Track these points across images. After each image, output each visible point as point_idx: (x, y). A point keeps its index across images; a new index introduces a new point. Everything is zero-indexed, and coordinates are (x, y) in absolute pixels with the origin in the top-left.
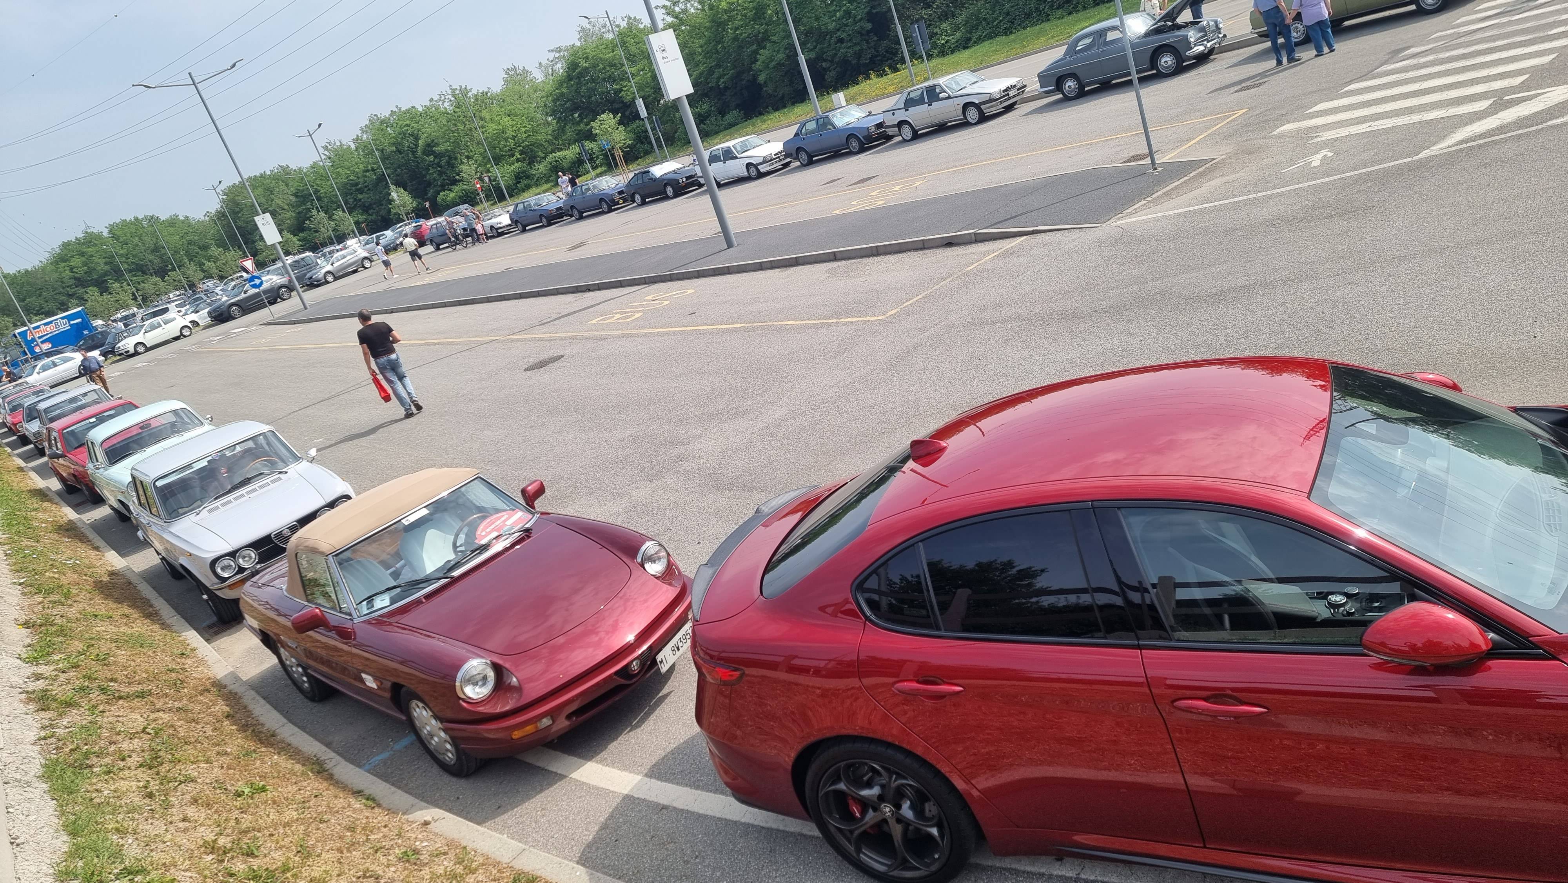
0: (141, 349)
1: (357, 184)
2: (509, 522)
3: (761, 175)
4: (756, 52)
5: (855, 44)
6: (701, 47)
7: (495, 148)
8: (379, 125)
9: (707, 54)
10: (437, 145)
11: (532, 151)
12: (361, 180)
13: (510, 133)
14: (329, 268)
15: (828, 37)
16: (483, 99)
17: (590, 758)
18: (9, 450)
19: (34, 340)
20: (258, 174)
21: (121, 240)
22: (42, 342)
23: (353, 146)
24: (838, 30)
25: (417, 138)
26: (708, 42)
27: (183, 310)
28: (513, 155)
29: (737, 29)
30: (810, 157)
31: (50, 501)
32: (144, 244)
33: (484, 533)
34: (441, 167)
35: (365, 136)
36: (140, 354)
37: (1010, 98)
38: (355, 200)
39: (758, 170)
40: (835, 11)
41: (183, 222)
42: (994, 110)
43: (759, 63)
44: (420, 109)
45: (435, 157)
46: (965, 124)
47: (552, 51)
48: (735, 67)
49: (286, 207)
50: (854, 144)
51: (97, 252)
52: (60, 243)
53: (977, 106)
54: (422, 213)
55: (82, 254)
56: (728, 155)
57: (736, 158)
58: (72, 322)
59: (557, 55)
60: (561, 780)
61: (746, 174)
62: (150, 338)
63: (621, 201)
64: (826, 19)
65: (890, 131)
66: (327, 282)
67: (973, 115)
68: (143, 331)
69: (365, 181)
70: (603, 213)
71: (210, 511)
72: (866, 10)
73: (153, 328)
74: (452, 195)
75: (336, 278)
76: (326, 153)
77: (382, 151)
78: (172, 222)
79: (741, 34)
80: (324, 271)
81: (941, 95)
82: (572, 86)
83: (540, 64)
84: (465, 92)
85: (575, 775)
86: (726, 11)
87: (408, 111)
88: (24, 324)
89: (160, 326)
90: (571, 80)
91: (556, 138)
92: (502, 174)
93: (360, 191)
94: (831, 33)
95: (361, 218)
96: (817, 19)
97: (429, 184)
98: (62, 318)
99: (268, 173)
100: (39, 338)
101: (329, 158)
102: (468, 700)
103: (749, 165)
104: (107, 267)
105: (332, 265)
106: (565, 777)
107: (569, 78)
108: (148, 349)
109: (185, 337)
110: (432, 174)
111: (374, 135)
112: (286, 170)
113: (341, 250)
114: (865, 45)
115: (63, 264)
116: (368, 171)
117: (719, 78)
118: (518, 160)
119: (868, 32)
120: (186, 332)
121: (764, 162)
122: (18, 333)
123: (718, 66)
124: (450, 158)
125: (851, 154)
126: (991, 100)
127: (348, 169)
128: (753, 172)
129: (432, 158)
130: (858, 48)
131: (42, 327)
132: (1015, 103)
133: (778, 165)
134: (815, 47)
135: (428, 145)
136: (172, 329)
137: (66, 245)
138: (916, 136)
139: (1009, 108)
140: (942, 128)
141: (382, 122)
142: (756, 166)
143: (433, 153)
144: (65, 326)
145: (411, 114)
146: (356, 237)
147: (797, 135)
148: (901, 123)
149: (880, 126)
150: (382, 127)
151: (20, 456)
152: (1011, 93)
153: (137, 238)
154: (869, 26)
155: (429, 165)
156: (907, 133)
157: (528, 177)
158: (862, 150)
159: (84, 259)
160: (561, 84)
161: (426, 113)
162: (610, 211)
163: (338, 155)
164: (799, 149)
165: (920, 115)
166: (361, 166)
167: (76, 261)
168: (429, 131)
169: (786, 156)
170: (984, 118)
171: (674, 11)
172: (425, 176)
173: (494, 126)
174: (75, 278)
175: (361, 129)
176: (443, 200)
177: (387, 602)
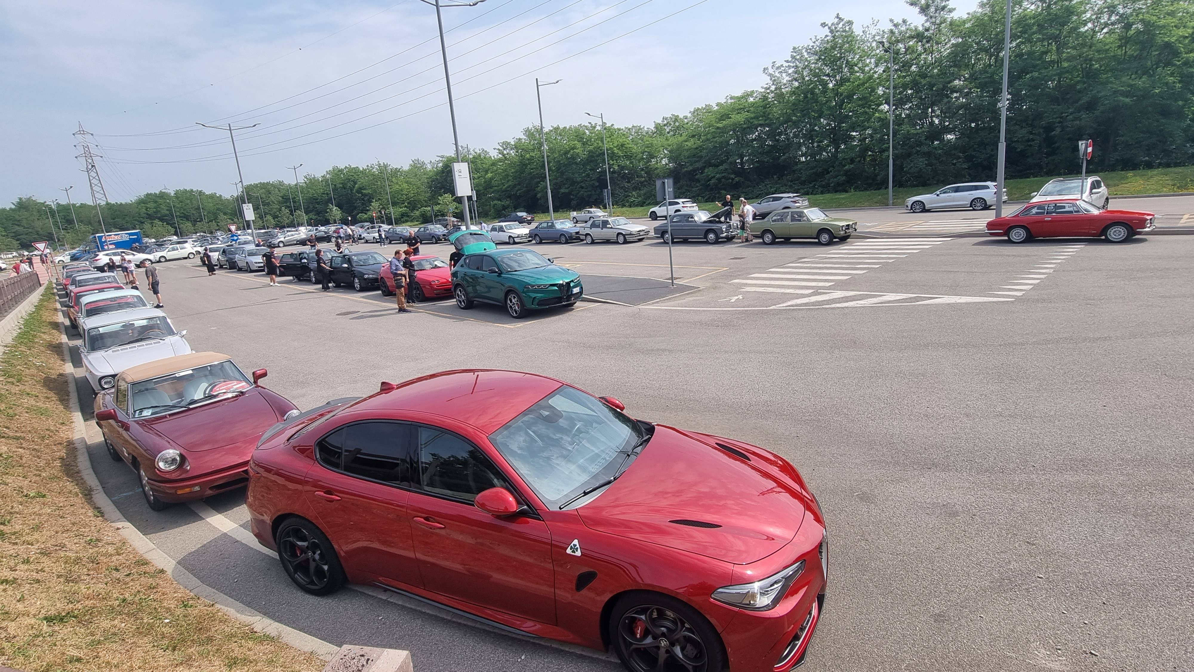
0: (163, 260)
1: (317, 199)
2: (235, 387)
3: (515, 243)
4: (539, 182)
5: (589, 191)
6: (512, 173)
7: (395, 198)
8: (336, 172)
9: (515, 178)
10: (365, 189)
11: (415, 203)
12: (320, 198)
13: (405, 192)
14: (282, 239)
15: (576, 184)
16: (396, 172)
17: (220, 513)
18: (57, 298)
19: (105, 242)
20: (265, 182)
21: (180, 199)
22: (110, 244)
23: (320, 179)
24: (582, 182)
25: (355, 183)
26: (516, 172)
27: (196, 244)
28: (404, 204)
29: (532, 169)
30: (541, 240)
31: (59, 330)
32: (192, 204)
33: (218, 389)
34: (364, 201)
35: (328, 176)
36: (161, 262)
37: (640, 236)
38: (314, 207)
39: (514, 240)
40: (583, 173)
41: (218, 197)
42: (631, 240)
43: (539, 188)
44: (361, 169)
45: (362, 195)
46: (617, 243)
47: (439, 156)
48: (526, 187)
49: (276, 202)
50: (563, 239)
51: (164, 203)
52: (146, 193)
53: (624, 235)
54: (345, 222)
55: (156, 202)
56: (501, 229)
57: (505, 231)
58: (131, 237)
59: (441, 159)
60: (201, 520)
61: (508, 241)
62: (170, 255)
63: (443, 240)
64: (577, 175)
65: (582, 237)
66: (279, 247)
67: (621, 239)
68: (167, 250)
69: (321, 199)
70: (432, 243)
71: (113, 352)
72: (597, 176)
73: (173, 250)
74: (366, 216)
75: (285, 246)
76: (306, 179)
77: (335, 185)
78: (212, 196)
79: (533, 172)
80: (279, 240)
81: (608, 226)
82: (443, 176)
83: (431, 162)
84: (386, 166)
85: (208, 520)
86: (528, 160)
87: (354, 168)
88: (103, 232)
89: (177, 249)
90: (443, 173)
91: (430, 200)
92: (394, 212)
93: (318, 203)
94: (578, 183)
95: (314, 217)
96: (573, 174)
97: (355, 208)
98: (126, 234)
99: (271, 182)
100: (109, 241)
101: (305, 183)
102: (160, 470)
103: (510, 237)
104: (168, 212)
105: (284, 238)
106: (204, 519)
107: (443, 172)
108: (167, 261)
109: (190, 258)
110: (358, 203)
111: (333, 176)
112: (281, 183)
113: (294, 231)
114: (593, 192)
115: (143, 205)
116: (324, 194)
117: (517, 191)
118: (406, 206)
119: (597, 187)
120: (191, 256)
121: (518, 237)
122: (98, 236)
123: (519, 184)
124: (370, 197)
125: (560, 243)
126: (630, 234)
127: (314, 190)
128: (512, 241)
129: (360, 195)
130: (589, 193)
131: (112, 236)
132: (643, 238)
133: (526, 240)
134: (569, 187)
135: (360, 188)
136: (184, 253)
137: (148, 195)
138: (593, 243)
139: (640, 240)
140: (607, 242)
141: (339, 171)
142: (513, 238)
143: (361, 193)
144: (126, 238)
145: (356, 170)
146: (305, 226)
147: (537, 227)
148: (587, 234)
149: (577, 233)
150: (338, 173)
151: (60, 303)
152: (641, 233)
153: (189, 201)
154: (597, 184)
155: (357, 199)
156: (589, 240)
157: (408, 216)
158: (567, 243)
159: (155, 205)
160: (437, 174)
161: (363, 172)
162: (436, 243)
163: (312, 182)
164: (536, 235)
165: (596, 232)
166: (322, 190)
167: (151, 205)
168: (362, 181)
169: (529, 237)
170: (626, 242)
171: (503, 153)
172: (354, 203)
173: (397, 187)
174: (147, 214)
175: (327, 172)
176: (360, 218)
177: (150, 414)
